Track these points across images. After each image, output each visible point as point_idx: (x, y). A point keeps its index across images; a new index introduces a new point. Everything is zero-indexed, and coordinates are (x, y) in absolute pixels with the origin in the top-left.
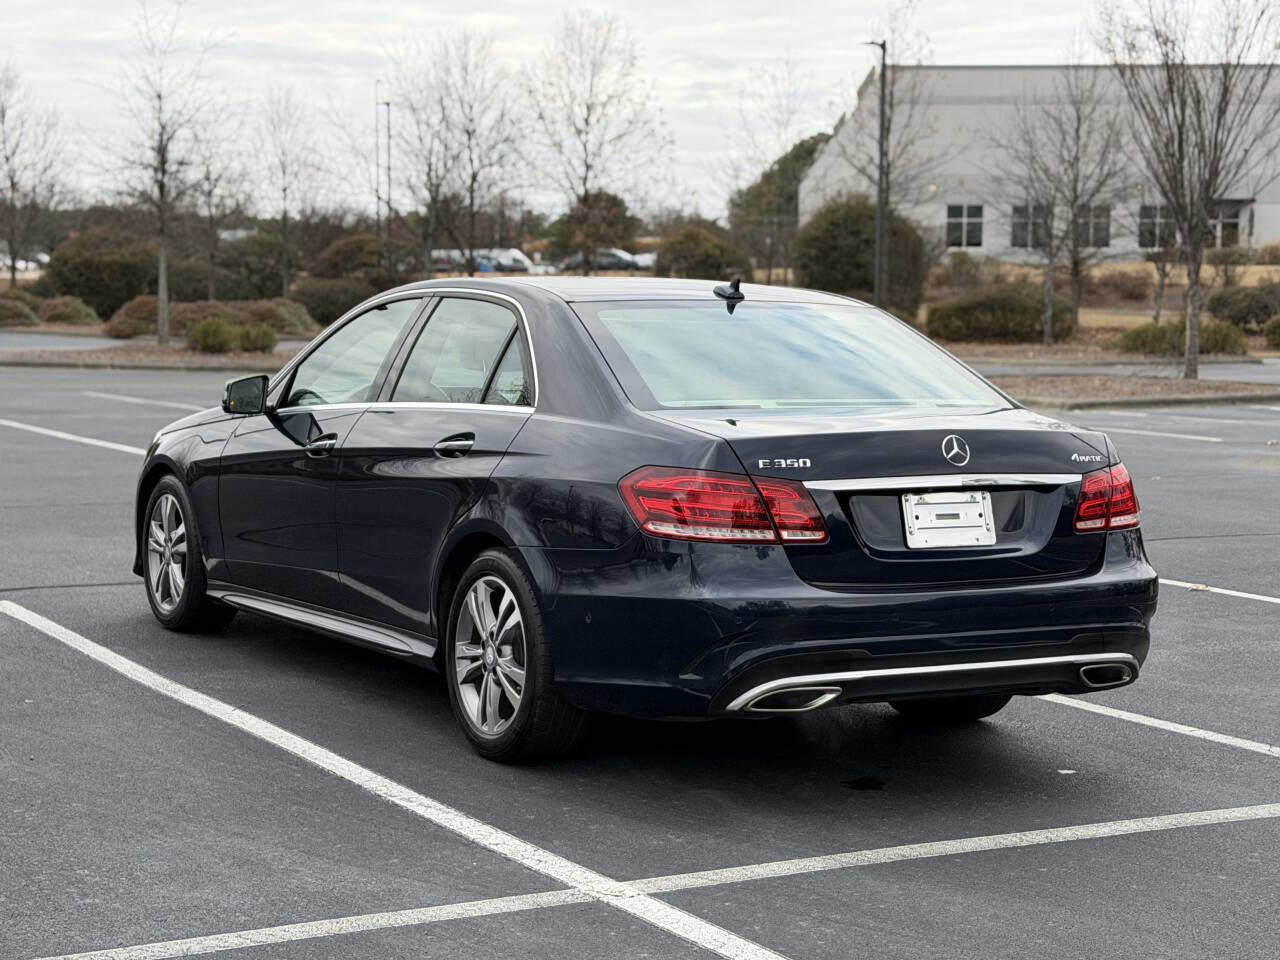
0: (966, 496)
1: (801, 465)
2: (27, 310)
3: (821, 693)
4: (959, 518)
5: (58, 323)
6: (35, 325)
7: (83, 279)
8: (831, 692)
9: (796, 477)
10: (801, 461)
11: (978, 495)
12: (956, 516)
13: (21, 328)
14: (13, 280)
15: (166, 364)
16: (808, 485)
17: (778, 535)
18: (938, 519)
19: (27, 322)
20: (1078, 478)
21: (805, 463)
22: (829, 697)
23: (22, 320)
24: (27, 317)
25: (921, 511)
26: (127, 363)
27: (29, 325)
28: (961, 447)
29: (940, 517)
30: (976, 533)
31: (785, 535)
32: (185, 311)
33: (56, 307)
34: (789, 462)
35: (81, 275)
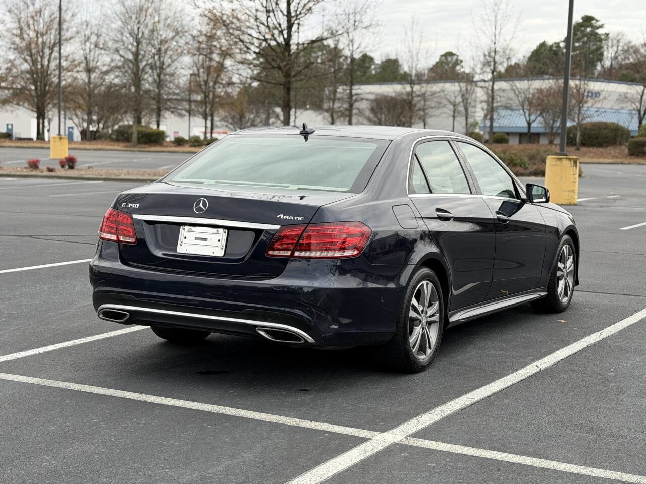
0: (214, 230)
4: (207, 241)
12: (206, 240)
16: (135, 216)
18: (196, 240)
20: (278, 227)
29: (197, 239)
30: (213, 249)
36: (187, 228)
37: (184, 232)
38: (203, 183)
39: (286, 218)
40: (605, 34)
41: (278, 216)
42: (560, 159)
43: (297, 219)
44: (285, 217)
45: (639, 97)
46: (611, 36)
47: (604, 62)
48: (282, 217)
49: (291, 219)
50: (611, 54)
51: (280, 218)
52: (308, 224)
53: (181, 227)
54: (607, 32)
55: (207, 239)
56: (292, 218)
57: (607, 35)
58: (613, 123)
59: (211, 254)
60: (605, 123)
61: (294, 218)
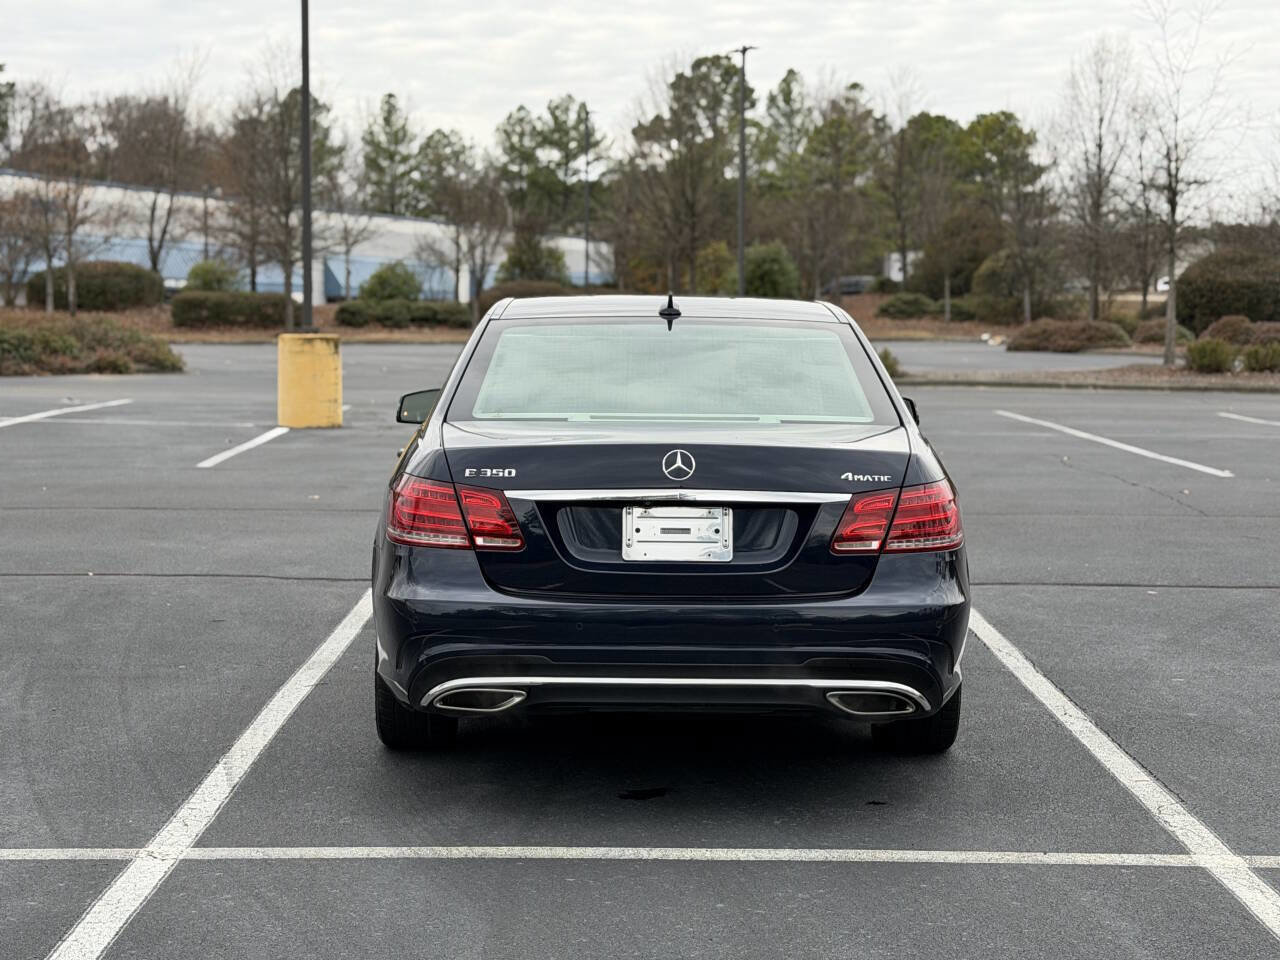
0: (703, 512)
1: (506, 475)
2: (1121, 332)
3: (512, 695)
4: (689, 533)
5: (1152, 343)
6: (1127, 346)
7: (1204, 300)
8: (518, 695)
9: (498, 486)
10: (507, 471)
11: (718, 511)
12: (687, 531)
13: (1111, 350)
14: (1145, 302)
15: (1153, 384)
16: (509, 494)
17: (472, 541)
19: (1119, 343)
20: (847, 497)
21: (510, 473)
22: (517, 700)
23: (1114, 342)
24: (1120, 338)
25: (642, 524)
26: (1111, 383)
27: (1120, 347)
28: (686, 461)
29: (665, 531)
31: (479, 541)
32: (1268, 331)
33: (1151, 328)
34: (494, 471)
35: (1202, 296)
36: (638, 511)
37: (631, 519)
38: (565, 420)
39: (859, 480)
40: (8, 84)
41: (843, 477)
42: (310, 341)
43: (879, 479)
44: (856, 477)
45: (148, 213)
46: (18, 87)
47: (9, 140)
48: (850, 478)
49: (868, 480)
50: (22, 124)
51: (846, 479)
52: (901, 487)
53: (624, 510)
54: (11, 81)
55: (689, 529)
56: (871, 480)
57: (12, 86)
58: (129, 264)
59: (705, 559)
60: (116, 265)
61: (874, 479)
